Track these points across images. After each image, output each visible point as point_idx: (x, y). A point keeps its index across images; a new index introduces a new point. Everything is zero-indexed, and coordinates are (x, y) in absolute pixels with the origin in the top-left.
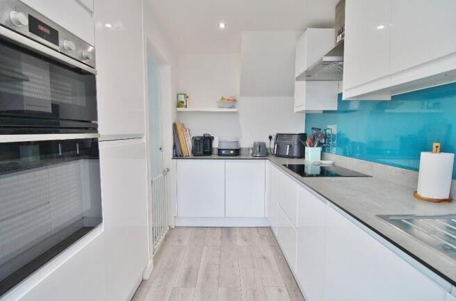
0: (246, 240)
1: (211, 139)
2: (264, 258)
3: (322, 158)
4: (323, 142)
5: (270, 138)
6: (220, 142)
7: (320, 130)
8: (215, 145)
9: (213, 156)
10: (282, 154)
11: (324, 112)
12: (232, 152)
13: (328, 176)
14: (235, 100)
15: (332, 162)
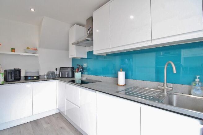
0: (48, 123)
1: (19, 71)
2: (61, 128)
3: (82, 76)
4: (81, 70)
5: (56, 69)
6: (26, 73)
7: (80, 65)
8: (23, 74)
9: (21, 81)
10: (63, 76)
11: (82, 58)
12: (35, 78)
13: (84, 84)
14: (36, 50)
15: (86, 78)
